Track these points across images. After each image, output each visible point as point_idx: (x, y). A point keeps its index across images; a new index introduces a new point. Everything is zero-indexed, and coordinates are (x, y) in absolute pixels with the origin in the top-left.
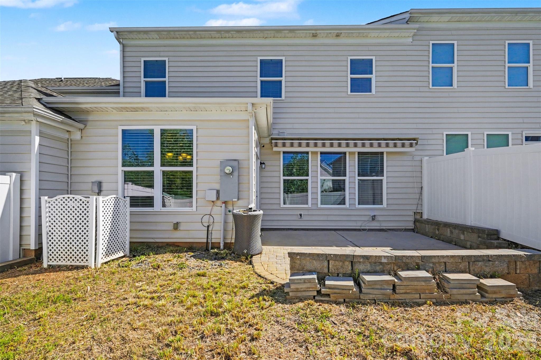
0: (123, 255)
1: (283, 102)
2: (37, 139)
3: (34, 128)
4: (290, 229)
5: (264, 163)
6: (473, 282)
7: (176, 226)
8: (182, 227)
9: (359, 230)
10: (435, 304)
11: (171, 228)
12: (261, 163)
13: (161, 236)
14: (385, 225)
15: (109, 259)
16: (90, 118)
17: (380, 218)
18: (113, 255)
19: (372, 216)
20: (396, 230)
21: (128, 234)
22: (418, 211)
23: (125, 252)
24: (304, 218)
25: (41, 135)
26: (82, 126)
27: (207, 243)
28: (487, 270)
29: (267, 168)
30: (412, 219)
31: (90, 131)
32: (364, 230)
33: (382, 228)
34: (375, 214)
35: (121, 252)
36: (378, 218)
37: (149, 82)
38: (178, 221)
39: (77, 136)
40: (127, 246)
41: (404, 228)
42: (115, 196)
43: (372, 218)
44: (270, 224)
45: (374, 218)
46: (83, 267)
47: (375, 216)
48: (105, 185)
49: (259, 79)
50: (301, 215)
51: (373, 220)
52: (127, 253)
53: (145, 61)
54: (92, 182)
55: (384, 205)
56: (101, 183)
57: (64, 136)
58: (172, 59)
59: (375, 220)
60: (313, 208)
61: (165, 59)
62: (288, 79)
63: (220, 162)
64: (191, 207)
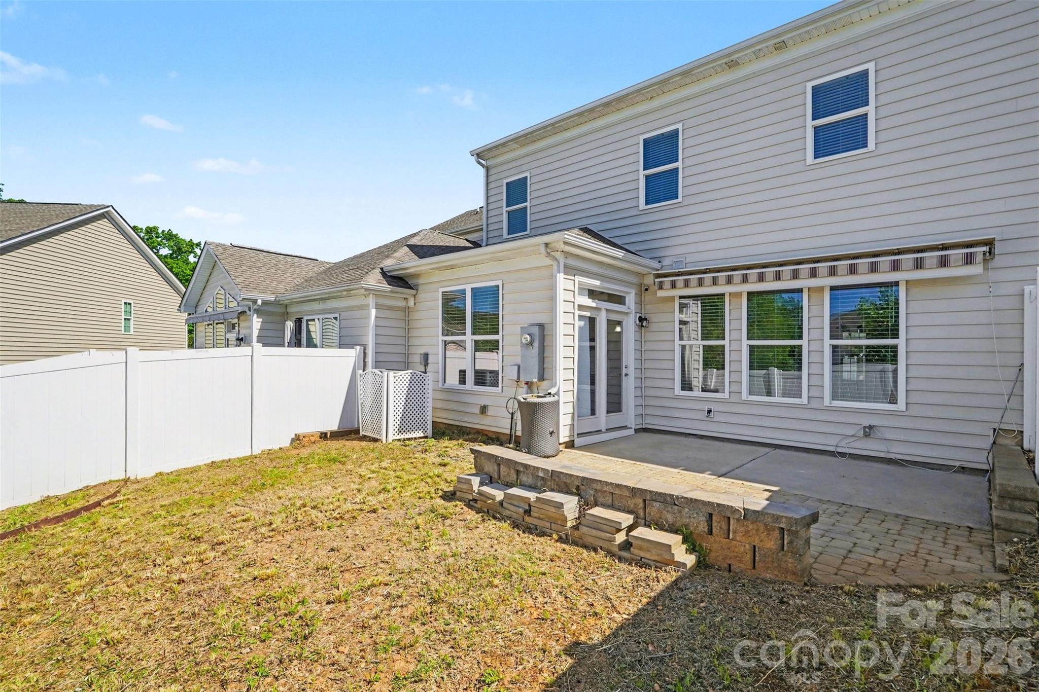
0: (422, 435)
1: (680, 206)
2: (373, 312)
3: (371, 301)
4: (693, 435)
5: (646, 319)
6: (612, 524)
7: (484, 409)
8: (490, 412)
9: (832, 454)
10: (560, 540)
11: (477, 411)
12: (641, 319)
13: (471, 420)
14: (899, 451)
15: (402, 437)
16: (421, 281)
17: (889, 435)
18: (408, 433)
19: (865, 427)
20: (935, 467)
21: (430, 413)
22: (1004, 426)
23: (426, 434)
24: (715, 416)
25: (378, 307)
26: (414, 292)
27: (511, 435)
28: (670, 518)
29: (653, 327)
30: (986, 443)
31: (421, 296)
32: (843, 455)
33: (892, 456)
34: (873, 423)
35: (420, 432)
36: (882, 433)
37: (518, 210)
38: (486, 404)
39: (411, 303)
40: (430, 427)
41: (957, 464)
42: (411, 371)
43: (865, 432)
44: (659, 423)
45: (869, 431)
46: (376, 440)
47: (871, 427)
48: (430, 357)
49: (642, 173)
50: (709, 411)
51: (867, 435)
52: (428, 435)
53: (507, 184)
54: (421, 354)
55: (901, 405)
56: (428, 354)
57: (402, 304)
58: (534, 172)
59: (871, 436)
60: (732, 400)
61: (527, 174)
62: (688, 162)
63: (521, 328)
64: (498, 387)
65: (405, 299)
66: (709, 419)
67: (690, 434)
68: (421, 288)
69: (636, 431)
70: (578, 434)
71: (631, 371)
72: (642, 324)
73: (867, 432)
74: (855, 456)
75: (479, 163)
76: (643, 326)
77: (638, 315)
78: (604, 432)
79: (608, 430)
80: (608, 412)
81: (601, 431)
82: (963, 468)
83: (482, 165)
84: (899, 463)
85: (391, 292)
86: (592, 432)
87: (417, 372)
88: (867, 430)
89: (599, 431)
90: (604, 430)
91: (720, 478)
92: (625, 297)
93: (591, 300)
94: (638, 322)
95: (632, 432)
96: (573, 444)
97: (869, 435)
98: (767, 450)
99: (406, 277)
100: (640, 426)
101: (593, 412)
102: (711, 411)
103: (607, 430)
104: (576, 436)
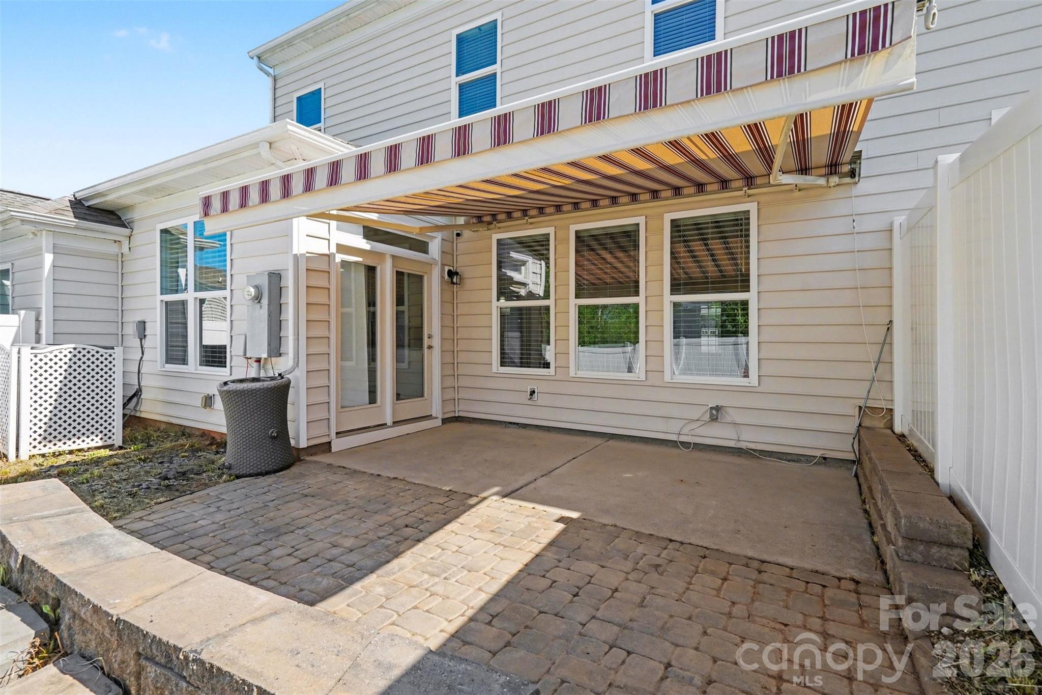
0: (101, 444)
2: (48, 258)
3: (43, 241)
4: (513, 424)
5: (457, 273)
8: (218, 404)
9: (674, 444)
11: (199, 402)
12: (451, 274)
13: (195, 417)
14: (751, 439)
15: (53, 449)
16: (136, 215)
17: (739, 418)
18: (69, 443)
19: (711, 408)
20: (792, 457)
22: (870, 404)
24: (539, 399)
25: (56, 250)
26: (126, 231)
29: (468, 284)
30: (851, 426)
32: (686, 445)
33: (743, 445)
34: (722, 403)
35: (96, 439)
36: (733, 416)
38: (213, 392)
39: (125, 248)
40: (118, 430)
41: (818, 453)
43: (711, 415)
44: (474, 410)
45: (716, 413)
47: (718, 409)
48: (147, 325)
49: (455, 81)
50: (533, 392)
51: (714, 419)
52: (115, 442)
53: (299, 99)
54: (134, 322)
55: (753, 379)
56: (145, 322)
57: (113, 249)
58: (330, 82)
59: (719, 420)
60: (558, 377)
61: (320, 85)
62: (508, 64)
63: (247, 276)
64: (225, 367)
65: (115, 242)
66: (530, 402)
67: (510, 423)
68: (136, 226)
69: (444, 421)
70: (337, 433)
71: (436, 342)
72: (452, 280)
73: (715, 415)
74: (701, 447)
75: (261, 69)
76: (454, 284)
77: (447, 269)
78: (390, 427)
79: (396, 423)
80: (398, 397)
81: (385, 424)
82: (825, 458)
83: (268, 74)
84: (751, 454)
85: (76, 228)
86: (369, 427)
87: (89, 348)
88: (714, 412)
89: (382, 426)
90: (389, 423)
91: (505, 499)
92: (428, 243)
93: (365, 241)
94: (446, 277)
95: (438, 423)
96: (330, 447)
97: (717, 418)
98: (598, 441)
99: (119, 210)
100: (452, 415)
101: (373, 399)
102: (534, 392)
103: (394, 423)
104: (333, 435)
